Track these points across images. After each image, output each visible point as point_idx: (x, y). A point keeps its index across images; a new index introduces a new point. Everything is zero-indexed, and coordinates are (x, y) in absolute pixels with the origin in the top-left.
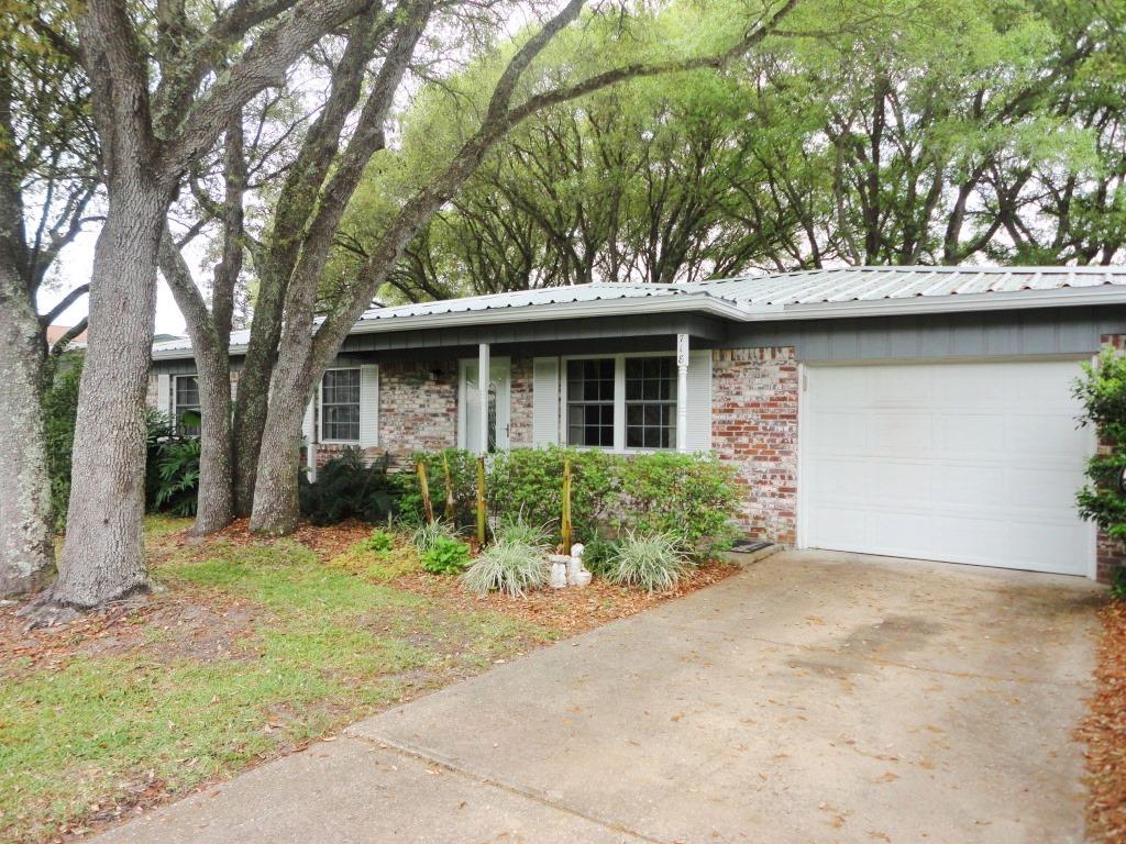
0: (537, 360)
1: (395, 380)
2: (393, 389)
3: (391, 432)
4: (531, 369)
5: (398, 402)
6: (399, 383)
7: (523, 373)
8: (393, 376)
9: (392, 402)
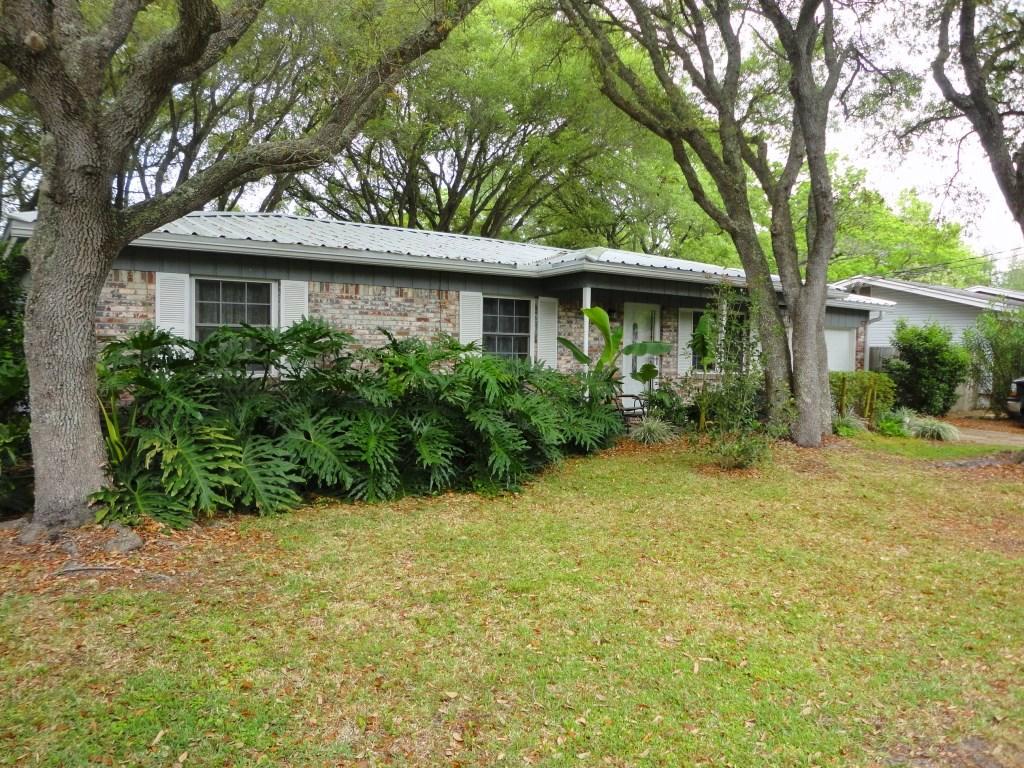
0: (681, 310)
1: (570, 314)
2: (570, 322)
3: (568, 362)
4: (677, 316)
5: (575, 334)
6: (576, 317)
7: (670, 318)
8: (570, 310)
9: (569, 335)
